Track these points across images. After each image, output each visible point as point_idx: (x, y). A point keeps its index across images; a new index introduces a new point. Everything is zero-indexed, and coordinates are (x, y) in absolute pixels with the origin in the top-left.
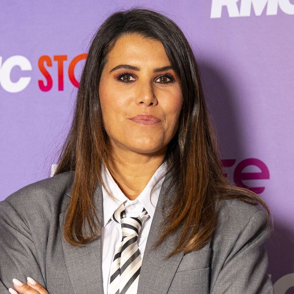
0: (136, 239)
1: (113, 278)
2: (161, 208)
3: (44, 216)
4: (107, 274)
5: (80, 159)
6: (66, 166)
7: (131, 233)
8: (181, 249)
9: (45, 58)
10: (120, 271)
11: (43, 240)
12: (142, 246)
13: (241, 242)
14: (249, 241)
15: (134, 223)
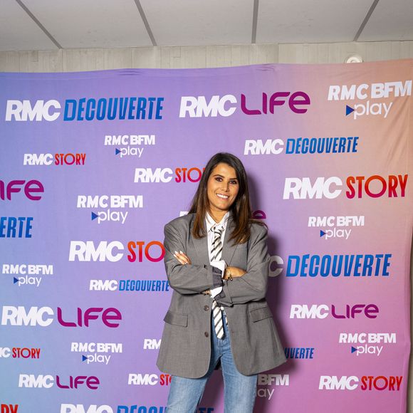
0: (220, 237)
1: (212, 252)
2: (229, 227)
3: (184, 228)
4: (210, 250)
5: (199, 206)
6: (193, 211)
7: (218, 235)
8: (237, 243)
9: (178, 169)
10: (214, 249)
11: (185, 237)
12: (222, 240)
13: (259, 238)
14: (261, 239)
15: (219, 232)
